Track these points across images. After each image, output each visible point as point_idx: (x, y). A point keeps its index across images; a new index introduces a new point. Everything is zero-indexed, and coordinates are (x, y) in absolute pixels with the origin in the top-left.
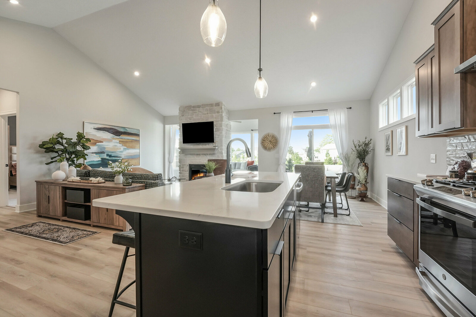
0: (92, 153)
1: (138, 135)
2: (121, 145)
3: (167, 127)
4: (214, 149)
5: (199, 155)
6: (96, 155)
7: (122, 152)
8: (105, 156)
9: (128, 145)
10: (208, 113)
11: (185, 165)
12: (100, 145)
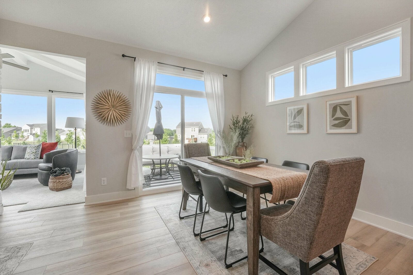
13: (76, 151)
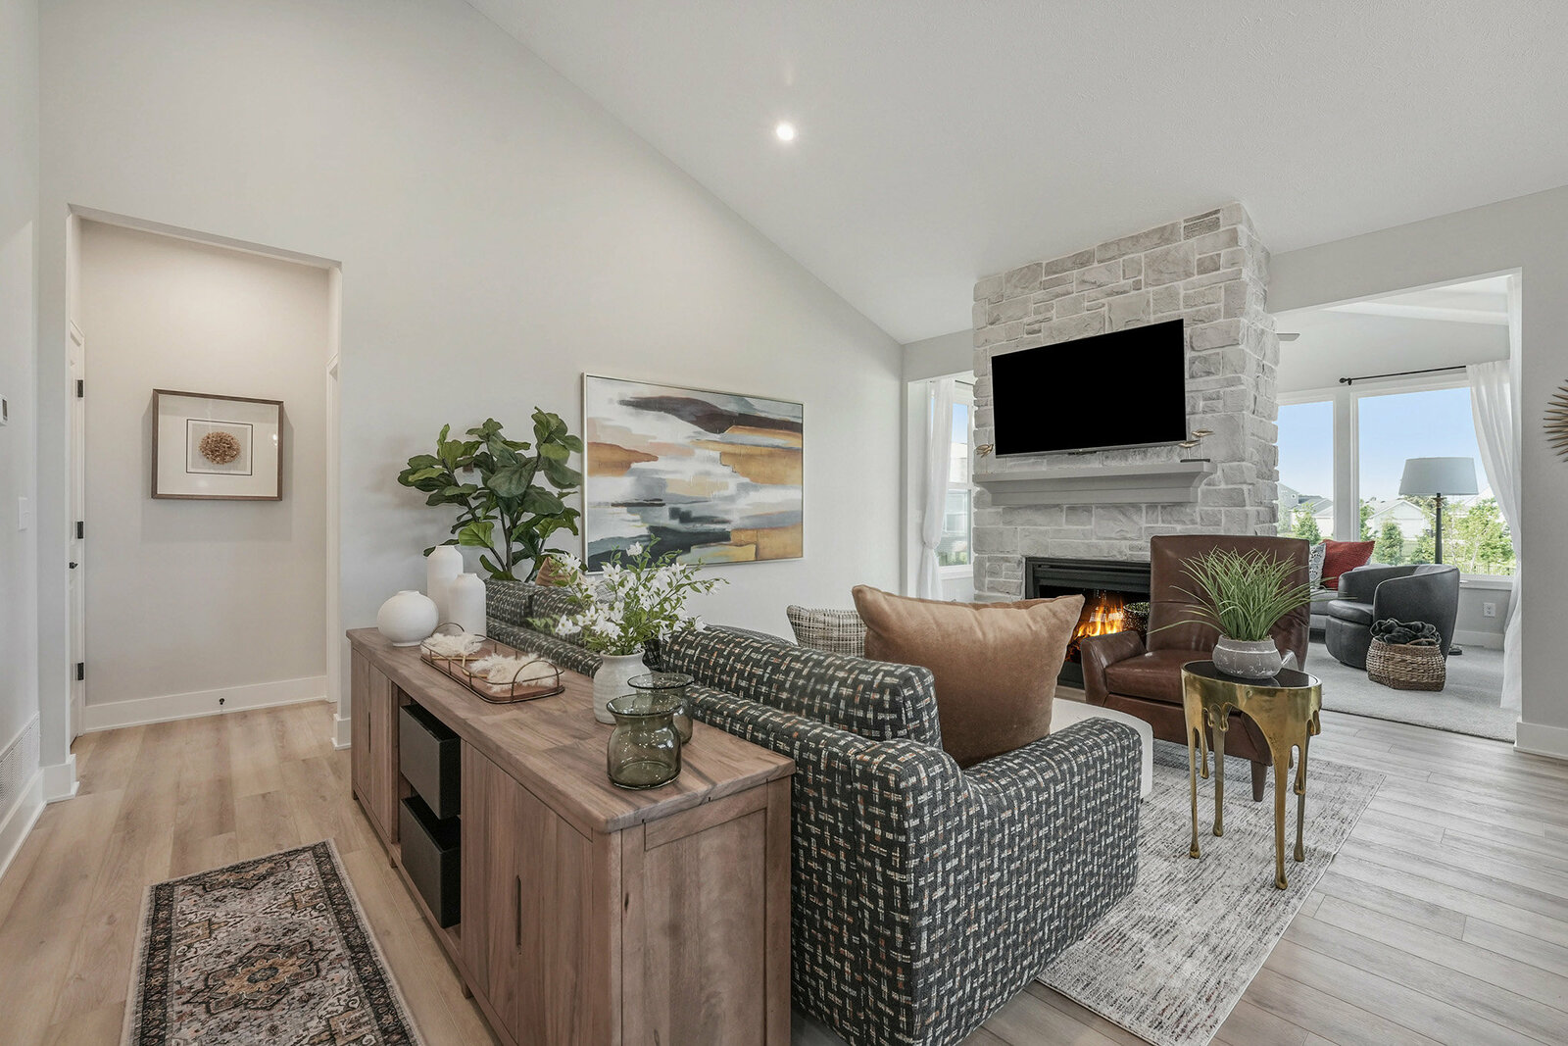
0: (613, 505)
1: (795, 428)
2: (727, 470)
3: (914, 388)
4: (1188, 479)
5: (1086, 508)
6: (629, 512)
7: (731, 499)
8: (663, 518)
9: (754, 467)
10: (1137, 286)
11: (1006, 560)
12: (643, 471)
13: (1455, 573)
